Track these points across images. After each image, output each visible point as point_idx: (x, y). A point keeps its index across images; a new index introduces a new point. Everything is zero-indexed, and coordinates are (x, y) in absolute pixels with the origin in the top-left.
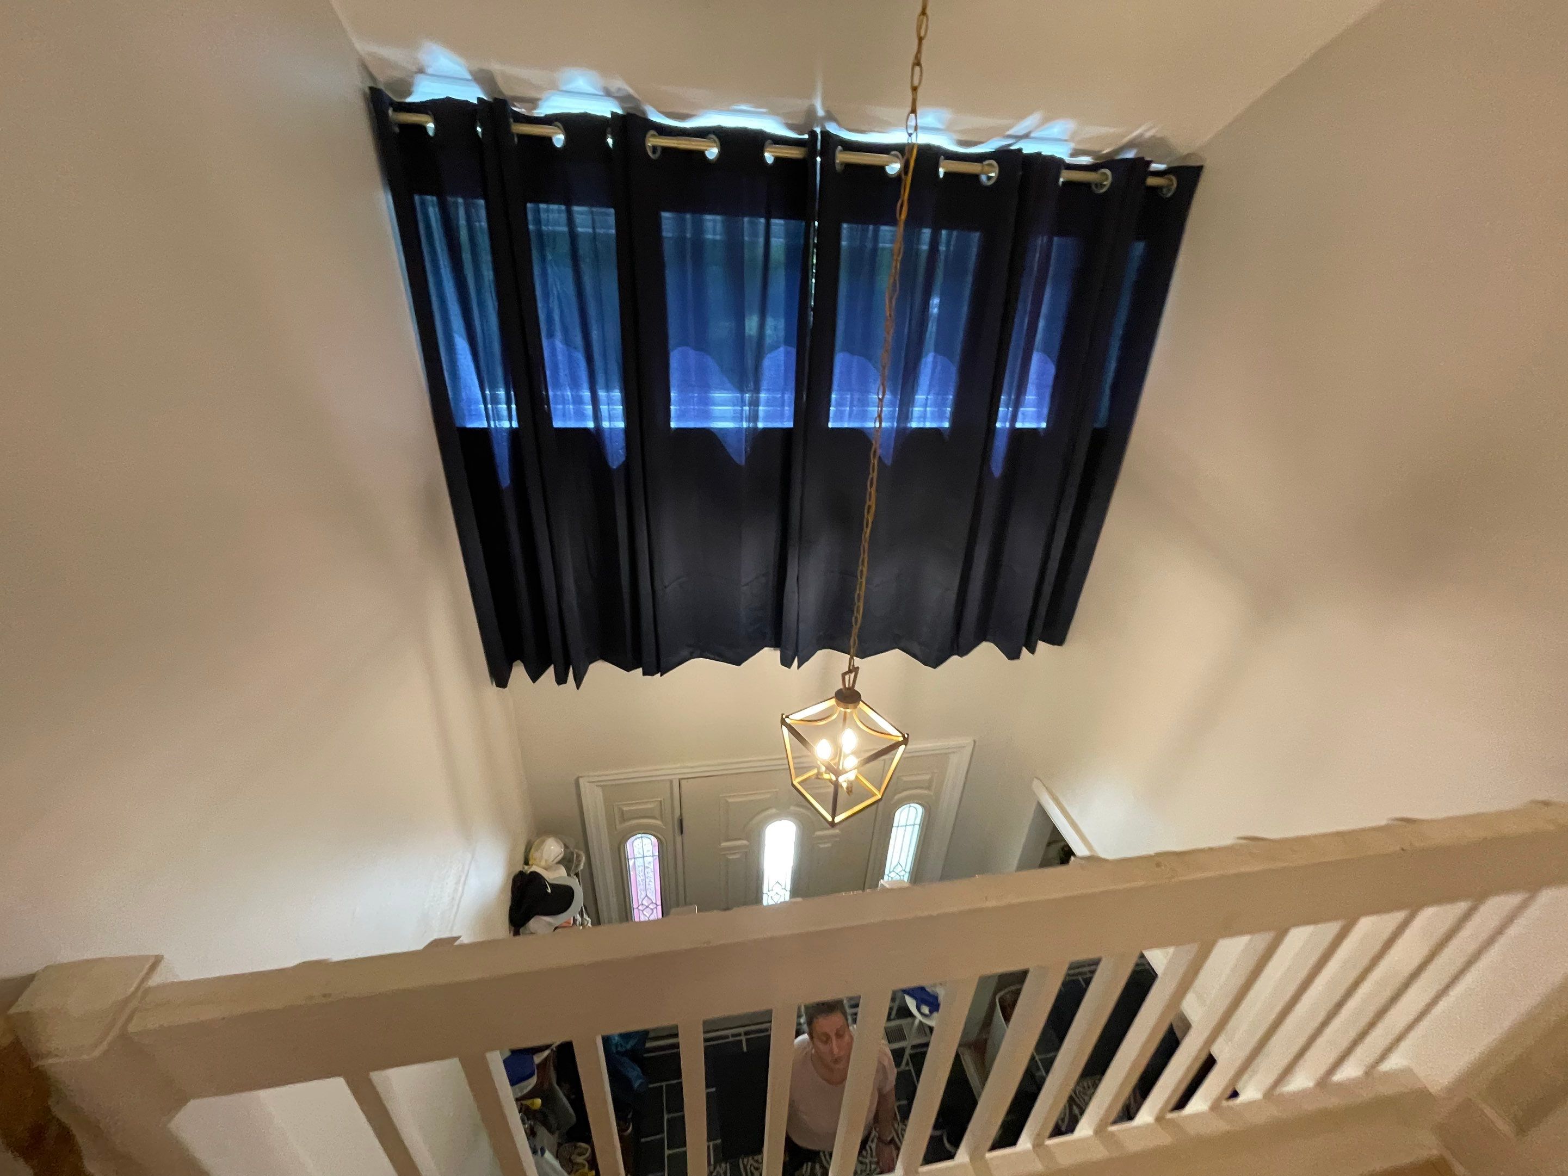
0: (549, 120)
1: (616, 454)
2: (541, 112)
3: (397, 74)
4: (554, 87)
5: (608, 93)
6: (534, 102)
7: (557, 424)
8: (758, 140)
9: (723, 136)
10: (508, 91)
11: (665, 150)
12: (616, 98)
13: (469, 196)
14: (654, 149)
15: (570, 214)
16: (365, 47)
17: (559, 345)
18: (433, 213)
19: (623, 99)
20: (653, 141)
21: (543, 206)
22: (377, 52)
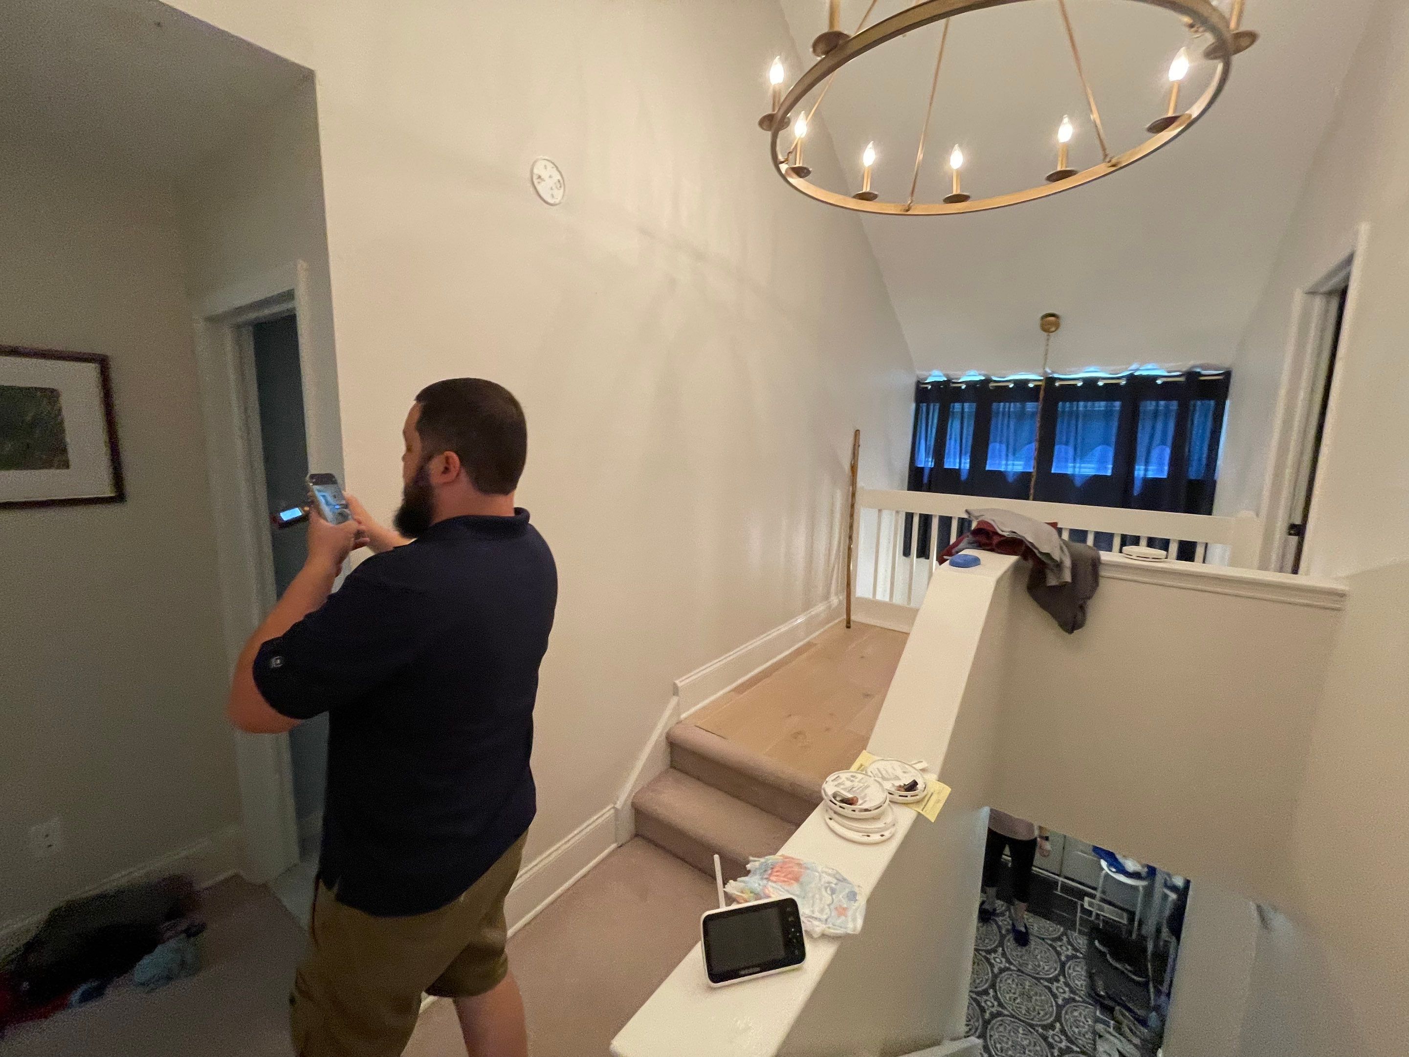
0: (962, 383)
1: (964, 476)
2: (960, 381)
3: (924, 377)
4: (965, 375)
5: (980, 375)
6: (959, 379)
7: (946, 466)
8: (1027, 381)
9: (1016, 382)
10: (952, 377)
11: (996, 386)
12: (982, 375)
13: (935, 403)
14: (992, 386)
15: (963, 405)
16: (918, 372)
17: (953, 442)
18: (925, 408)
19: (984, 375)
20: (992, 384)
21: (956, 404)
22: (921, 373)
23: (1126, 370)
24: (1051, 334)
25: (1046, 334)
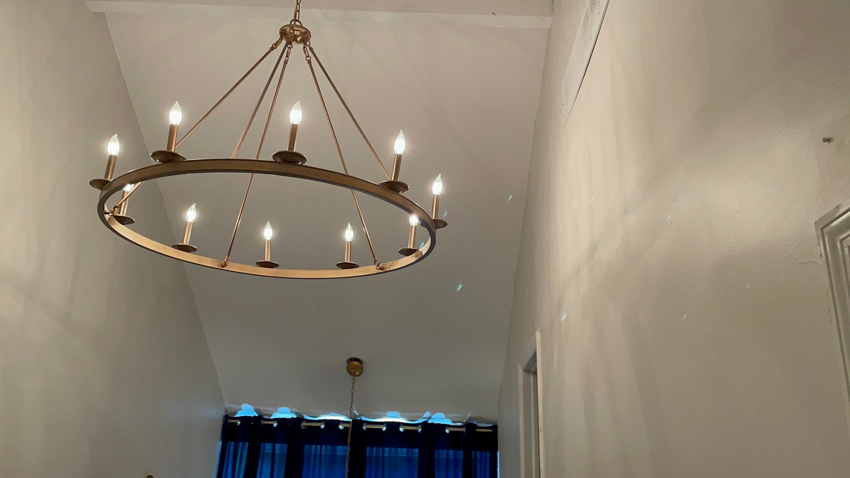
0: (274, 420)
2: (272, 418)
3: (234, 411)
4: (277, 411)
5: (292, 412)
6: (271, 415)
8: (338, 422)
9: (326, 422)
10: (263, 413)
11: (308, 426)
12: (295, 413)
13: (244, 442)
14: (305, 426)
15: (274, 446)
16: (227, 405)
18: (232, 447)
20: (304, 424)
21: (267, 444)
22: (230, 406)
23: (421, 417)
24: (356, 378)
25: (352, 377)
